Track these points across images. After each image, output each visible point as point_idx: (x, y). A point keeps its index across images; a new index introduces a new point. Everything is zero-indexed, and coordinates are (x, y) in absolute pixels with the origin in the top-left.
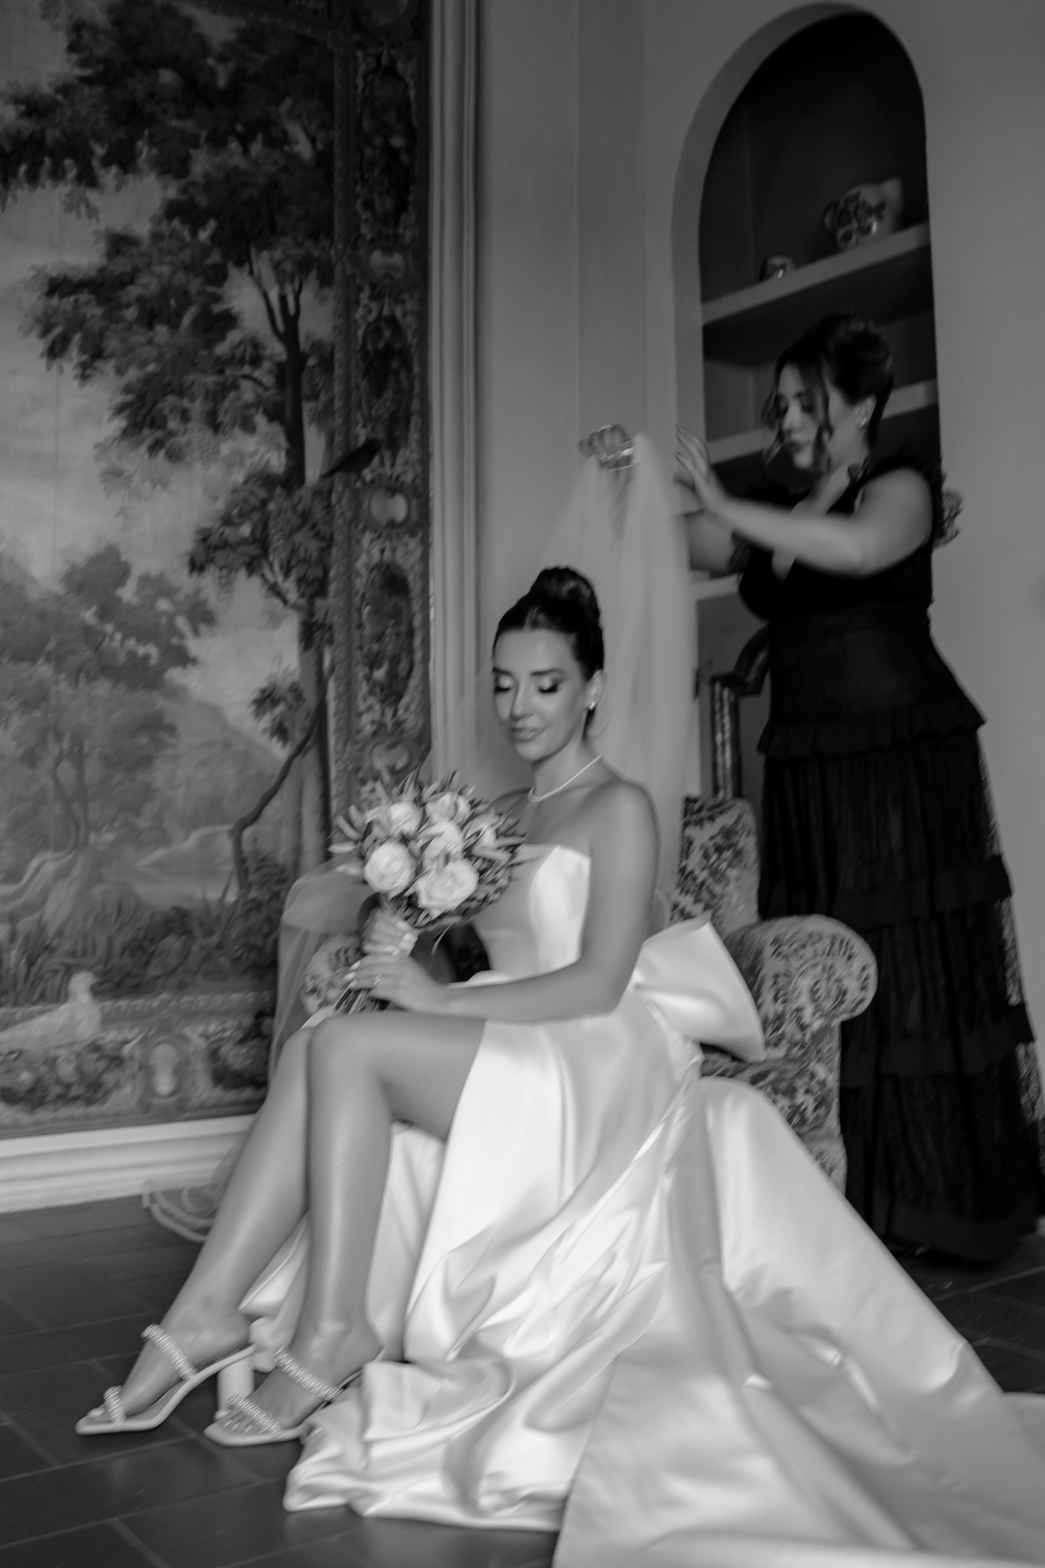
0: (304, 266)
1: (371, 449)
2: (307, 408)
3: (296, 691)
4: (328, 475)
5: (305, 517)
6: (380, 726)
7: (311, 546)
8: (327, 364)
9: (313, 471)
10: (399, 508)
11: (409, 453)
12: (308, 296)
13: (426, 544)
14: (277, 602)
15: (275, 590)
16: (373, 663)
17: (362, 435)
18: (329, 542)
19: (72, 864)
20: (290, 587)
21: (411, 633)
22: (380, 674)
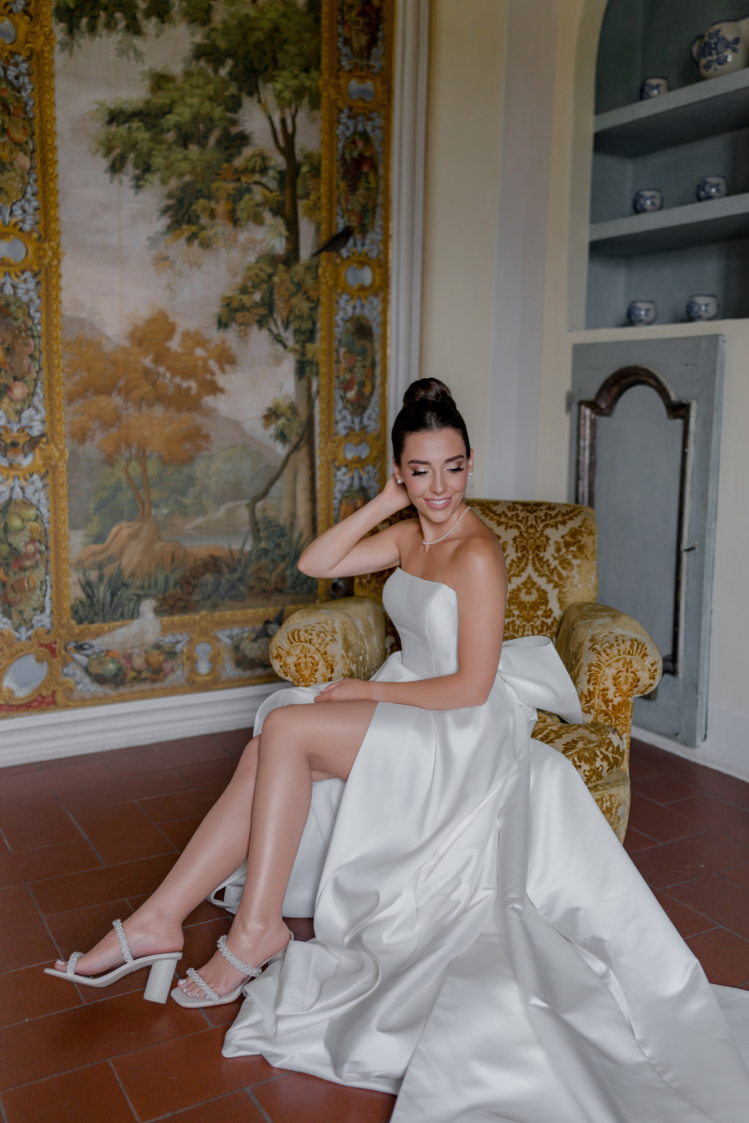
0: (299, 93)
1: (347, 233)
2: (301, 204)
3: (293, 408)
4: (317, 254)
5: (299, 286)
6: (351, 429)
7: (303, 306)
8: (316, 171)
9: (305, 252)
10: (367, 276)
11: (374, 236)
12: (301, 118)
13: (386, 302)
14: (279, 347)
15: (278, 339)
16: (346, 387)
17: (341, 224)
18: (316, 303)
19: (140, 529)
20: (288, 336)
21: (373, 365)
22: (351, 395)
